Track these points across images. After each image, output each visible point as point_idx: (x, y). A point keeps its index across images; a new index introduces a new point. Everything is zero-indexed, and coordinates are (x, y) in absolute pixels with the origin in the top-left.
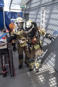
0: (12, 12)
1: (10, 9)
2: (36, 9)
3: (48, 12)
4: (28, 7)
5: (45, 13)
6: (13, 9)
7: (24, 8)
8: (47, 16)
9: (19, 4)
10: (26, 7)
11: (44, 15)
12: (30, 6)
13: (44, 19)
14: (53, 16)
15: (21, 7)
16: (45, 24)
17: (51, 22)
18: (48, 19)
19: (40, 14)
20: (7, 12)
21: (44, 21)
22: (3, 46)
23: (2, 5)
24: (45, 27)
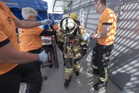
0: (55, 14)
1: (53, 11)
2: (76, 10)
3: (86, 12)
4: (69, 9)
5: (83, 14)
6: (56, 11)
7: (66, 9)
8: (86, 17)
9: (62, 6)
10: (67, 9)
11: (83, 15)
12: (71, 8)
13: (83, 19)
14: (90, 16)
15: (63, 9)
16: (84, 24)
17: (89, 21)
18: (87, 19)
19: (80, 15)
20: (51, 14)
21: (83, 21)
22: (48, 42)
23: (46, 8)
24: (84, 26)
